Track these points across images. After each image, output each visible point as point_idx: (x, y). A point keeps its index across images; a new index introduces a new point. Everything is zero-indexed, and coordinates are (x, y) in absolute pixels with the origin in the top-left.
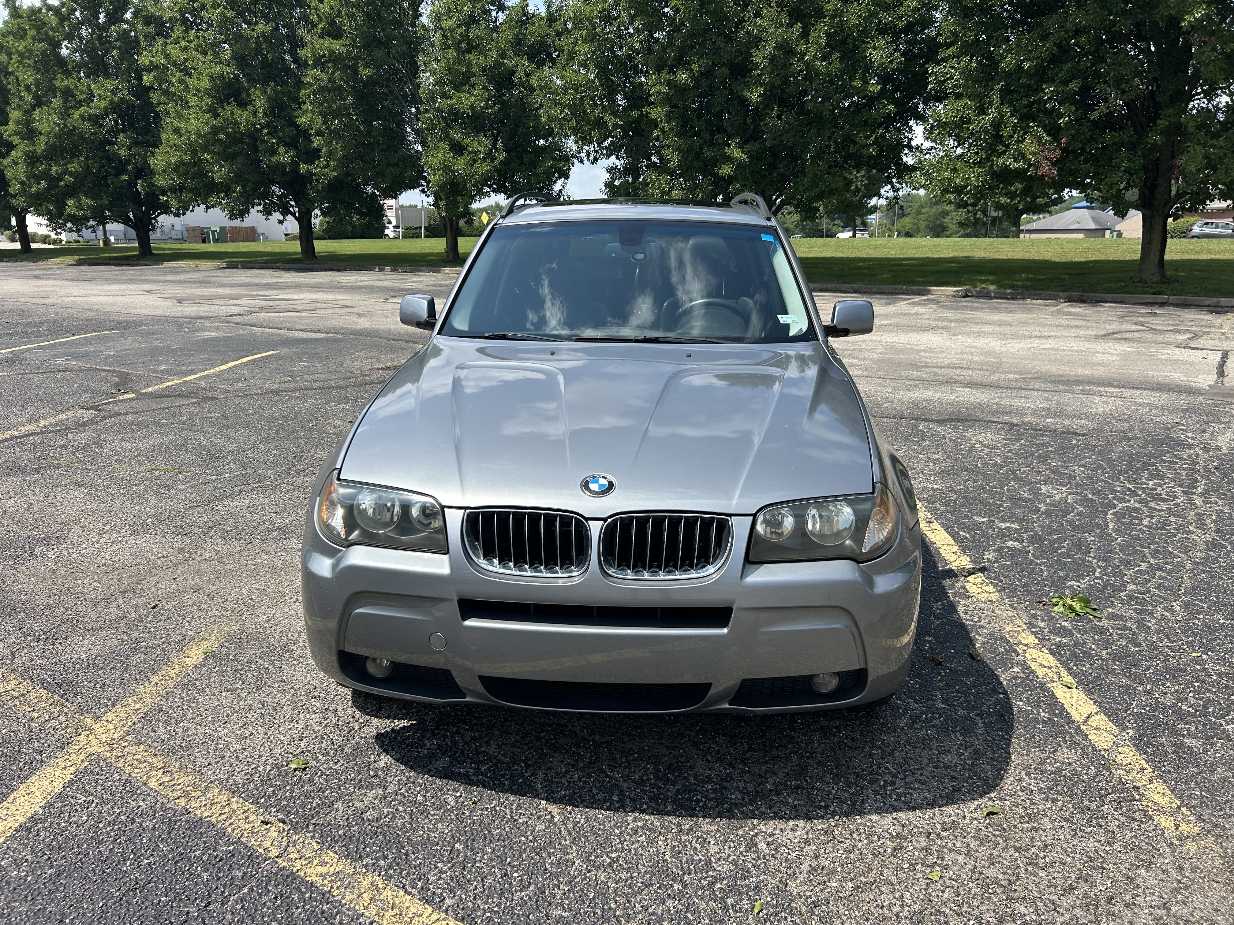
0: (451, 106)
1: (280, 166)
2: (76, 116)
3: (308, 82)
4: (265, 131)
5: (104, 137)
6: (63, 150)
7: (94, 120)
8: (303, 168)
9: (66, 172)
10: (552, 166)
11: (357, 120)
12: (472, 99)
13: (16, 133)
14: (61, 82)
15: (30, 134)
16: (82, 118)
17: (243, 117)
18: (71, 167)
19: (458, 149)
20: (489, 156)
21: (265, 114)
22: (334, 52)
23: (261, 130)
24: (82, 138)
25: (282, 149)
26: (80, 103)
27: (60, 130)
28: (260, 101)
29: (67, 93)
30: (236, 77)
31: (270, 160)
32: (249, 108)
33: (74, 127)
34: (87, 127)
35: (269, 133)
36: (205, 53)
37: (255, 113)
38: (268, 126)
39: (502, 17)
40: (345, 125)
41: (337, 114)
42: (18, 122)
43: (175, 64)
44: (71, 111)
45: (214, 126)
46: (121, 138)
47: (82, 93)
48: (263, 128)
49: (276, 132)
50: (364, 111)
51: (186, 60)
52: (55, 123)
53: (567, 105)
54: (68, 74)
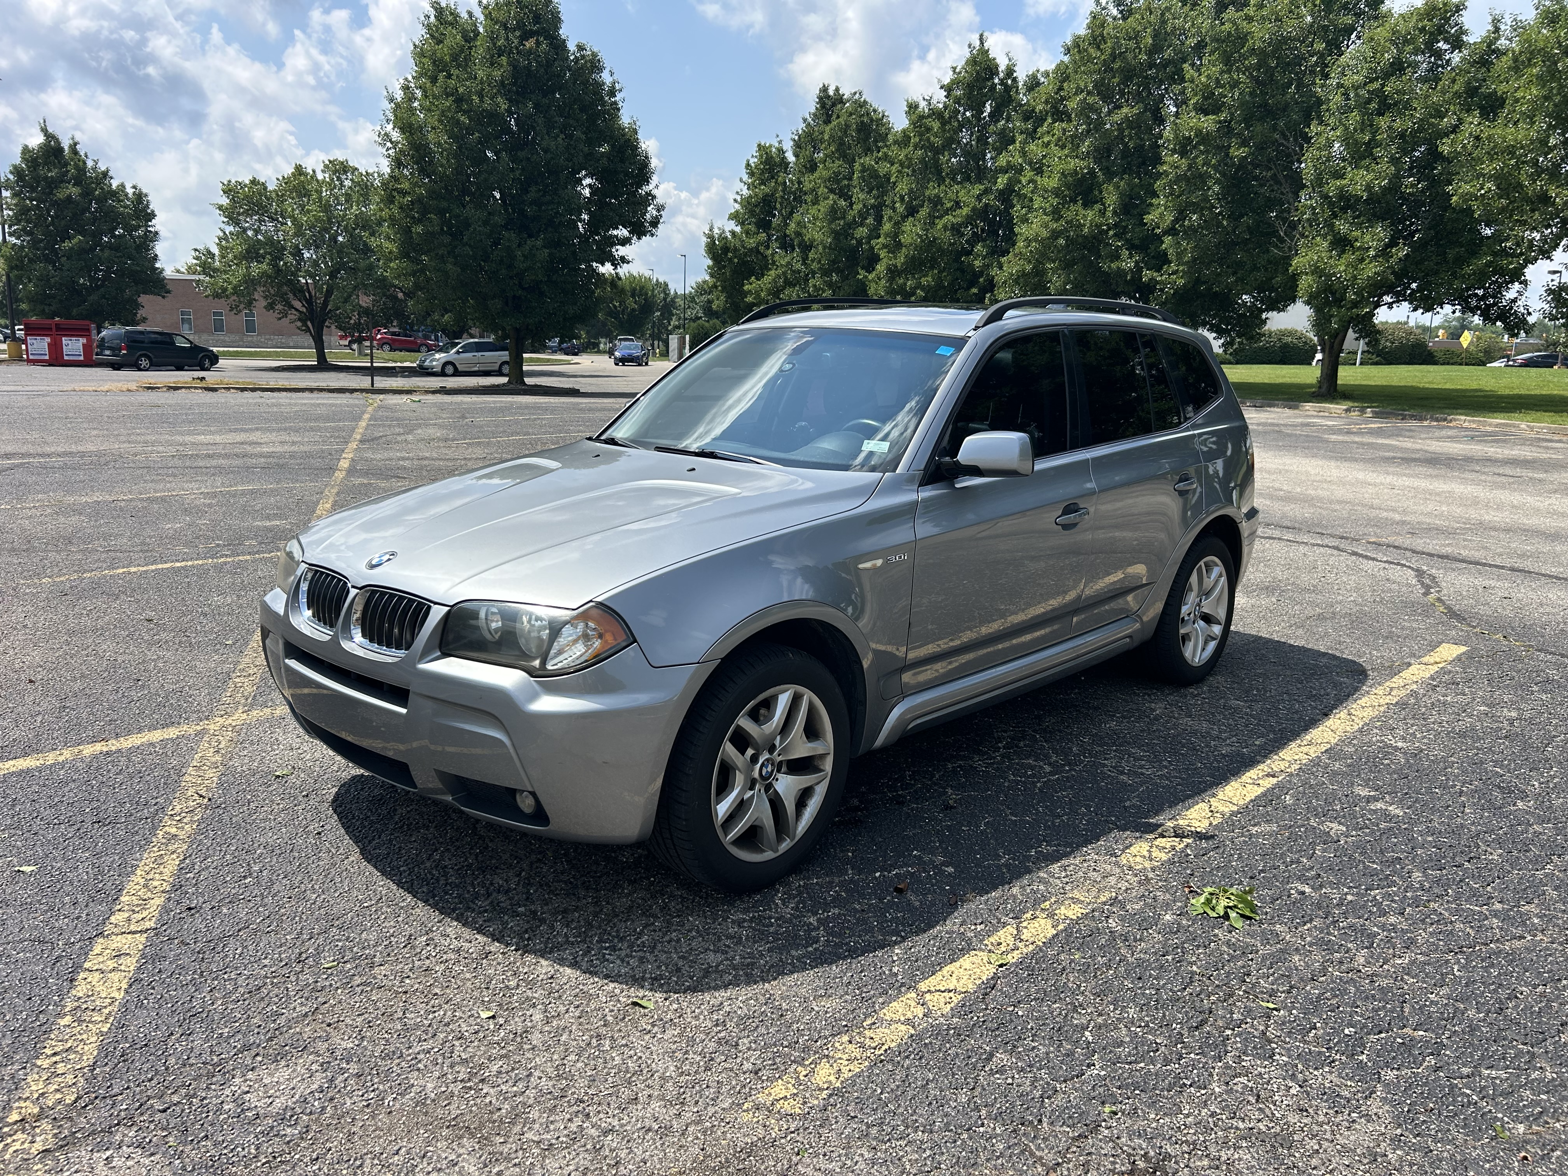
0: (1341, 189)
1: (1121, 273)
2: (939, 226)
3: (1165, 171)
4: (1111, 233)
5: (963, 248)
6: (922, 263)
7: (956, 229)
8: (1147, 275)
9: (919, 286)
10: (1489, 264)
11: (1220, 213)
12: (1370, 177)
13: (885, 246)
14: (932, 190)
15: (896, 246)
16: (945, 227)
17: (1088, 217)
18: (924, 281)
19: (1341, 244)
20: (1384, 252)
21: (1115, 212)
22: (1201, 132)
23: (1107, 232)
24: (940, 249)
25: (1125, 253)
26: (947, 212)
27: (922, 241)
28: (1111, 198)
29: (936, 202)
30: (1092, 172)
31: (1109, 267)
32: (1097, 206)
33: (935, 239)
34: (947, 237)
35: (1115, 235)
36: (1063, 147)
37: (1102, 213)
38: (1116, 225)
39: (1456, 58)
40: (1205, 221)
41: (1197, 208)
42: (887, 235)
43: (1030, 163)
44: (937, 221)
45: (1053, 231)
46: (979, 247)
47: (950, 200)
48: (1109, 229)
49: (1124, 233)
50: (1232, 202)
51: (1044, 156)
52: (918, 234)
53: (1491, 176)
54: (941, 181)
